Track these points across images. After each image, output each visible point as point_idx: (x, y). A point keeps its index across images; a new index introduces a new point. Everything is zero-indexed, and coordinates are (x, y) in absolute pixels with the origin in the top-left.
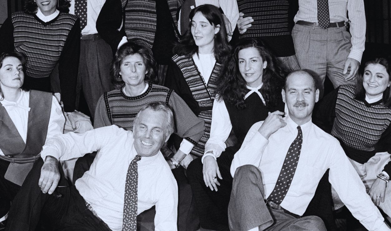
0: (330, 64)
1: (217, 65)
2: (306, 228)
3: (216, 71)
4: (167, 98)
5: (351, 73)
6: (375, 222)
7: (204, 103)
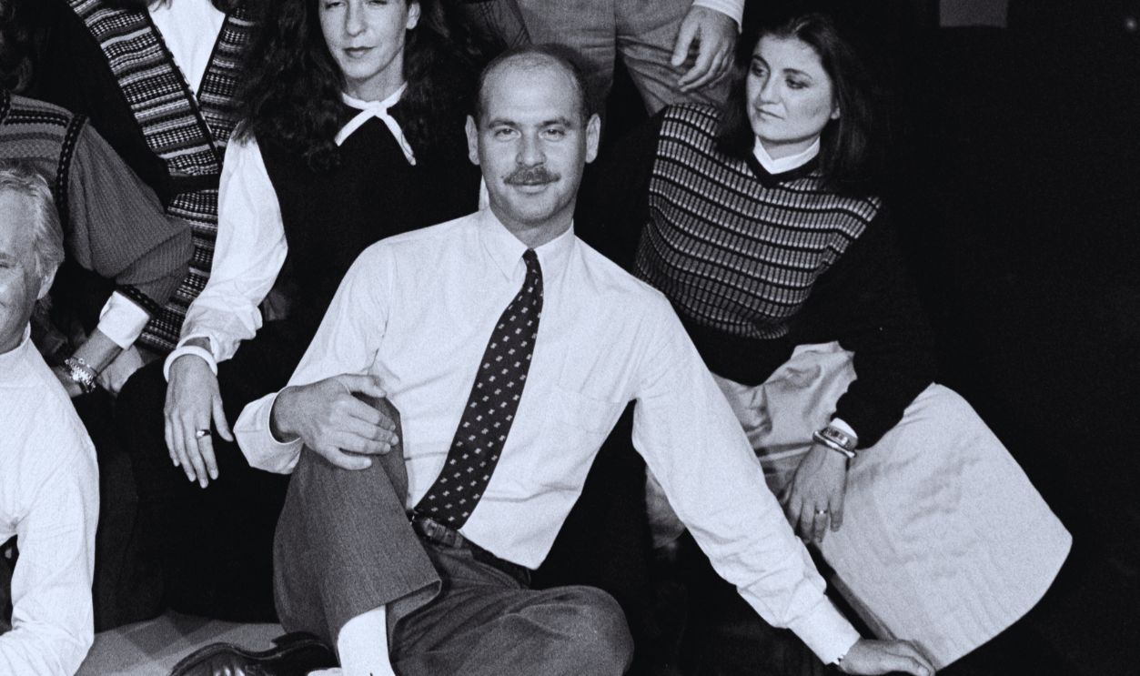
0: (627, 31)
1: (232, 24)
2: (563, 632)
3: (229, 46)
4: (65, 146)
5: (701, 63)
6: (794, 592)
7: (189, 166)
